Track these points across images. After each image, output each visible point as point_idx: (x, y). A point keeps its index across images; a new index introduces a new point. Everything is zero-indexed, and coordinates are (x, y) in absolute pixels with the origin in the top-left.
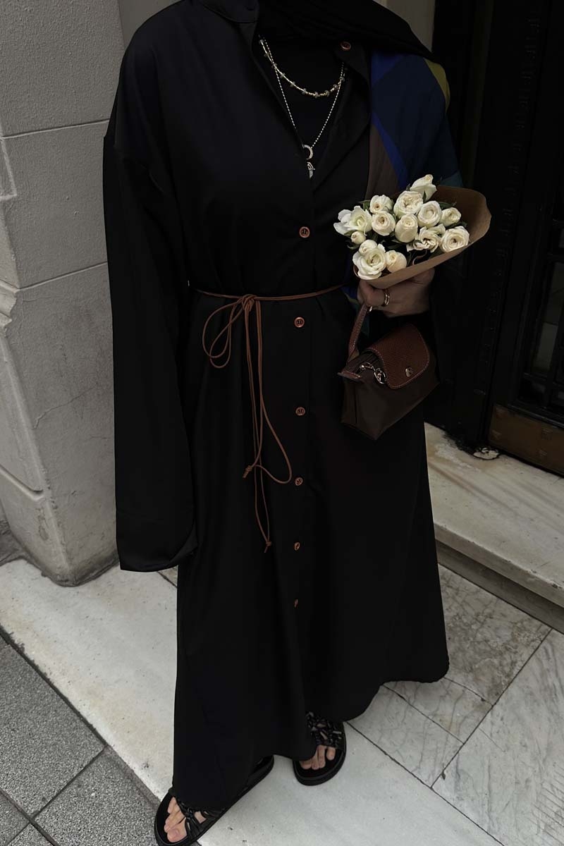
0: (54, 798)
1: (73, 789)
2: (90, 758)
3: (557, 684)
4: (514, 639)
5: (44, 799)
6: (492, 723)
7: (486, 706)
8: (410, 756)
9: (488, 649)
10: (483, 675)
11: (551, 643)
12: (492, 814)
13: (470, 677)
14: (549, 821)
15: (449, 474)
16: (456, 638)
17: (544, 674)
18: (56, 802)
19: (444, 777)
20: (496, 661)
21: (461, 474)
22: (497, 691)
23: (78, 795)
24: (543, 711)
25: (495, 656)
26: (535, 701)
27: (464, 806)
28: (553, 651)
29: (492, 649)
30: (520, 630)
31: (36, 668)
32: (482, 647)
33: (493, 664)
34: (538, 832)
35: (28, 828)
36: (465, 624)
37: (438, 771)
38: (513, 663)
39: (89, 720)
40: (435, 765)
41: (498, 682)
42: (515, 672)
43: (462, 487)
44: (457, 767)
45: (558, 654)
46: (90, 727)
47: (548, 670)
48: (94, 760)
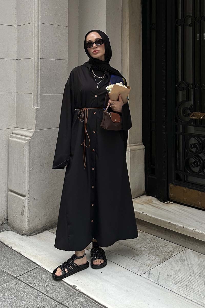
0: (23, 274)
1: (29, 273)
2: (34, 268)
3: (185, 259)
4: (173, 250)
5: (20, 274)
6: (162, 265)
7: (161, 262)
8: (135, 270)
9: (164, 251)
10: (162, 256)
11: (185, 251)
12: (159, 281)
13: (158, 256)
14: (176, 282)
15: (156, 206)
16: (154, 249)
17: (181, 257)
18: (23, 275)
19: (145, 274)
20: (166, 254)
21: (159, 206)
22: (165, 259)
23: (30, 274)
24: (180, 263)
25: (166, 253)
26: (177, 261)
27: (150, 279)
28: (186, 252)
29: (165, 251)
30: (176, 248)
31: (16, 251)
32: (163, 251)
33: (165, 255)
34: (172, 284)
35: (15, 279)
36: (158, 247)
37: (143, 273)
38: (172, 255)
39: (33, 261)
40: (142, 272)
41: (166, 258)
42: (172, 256)
43: (159, 209)
44: (149, 272)
45: (187, 253)
46: (34, 262)
47: (183, 256)
48: (35, 268)
